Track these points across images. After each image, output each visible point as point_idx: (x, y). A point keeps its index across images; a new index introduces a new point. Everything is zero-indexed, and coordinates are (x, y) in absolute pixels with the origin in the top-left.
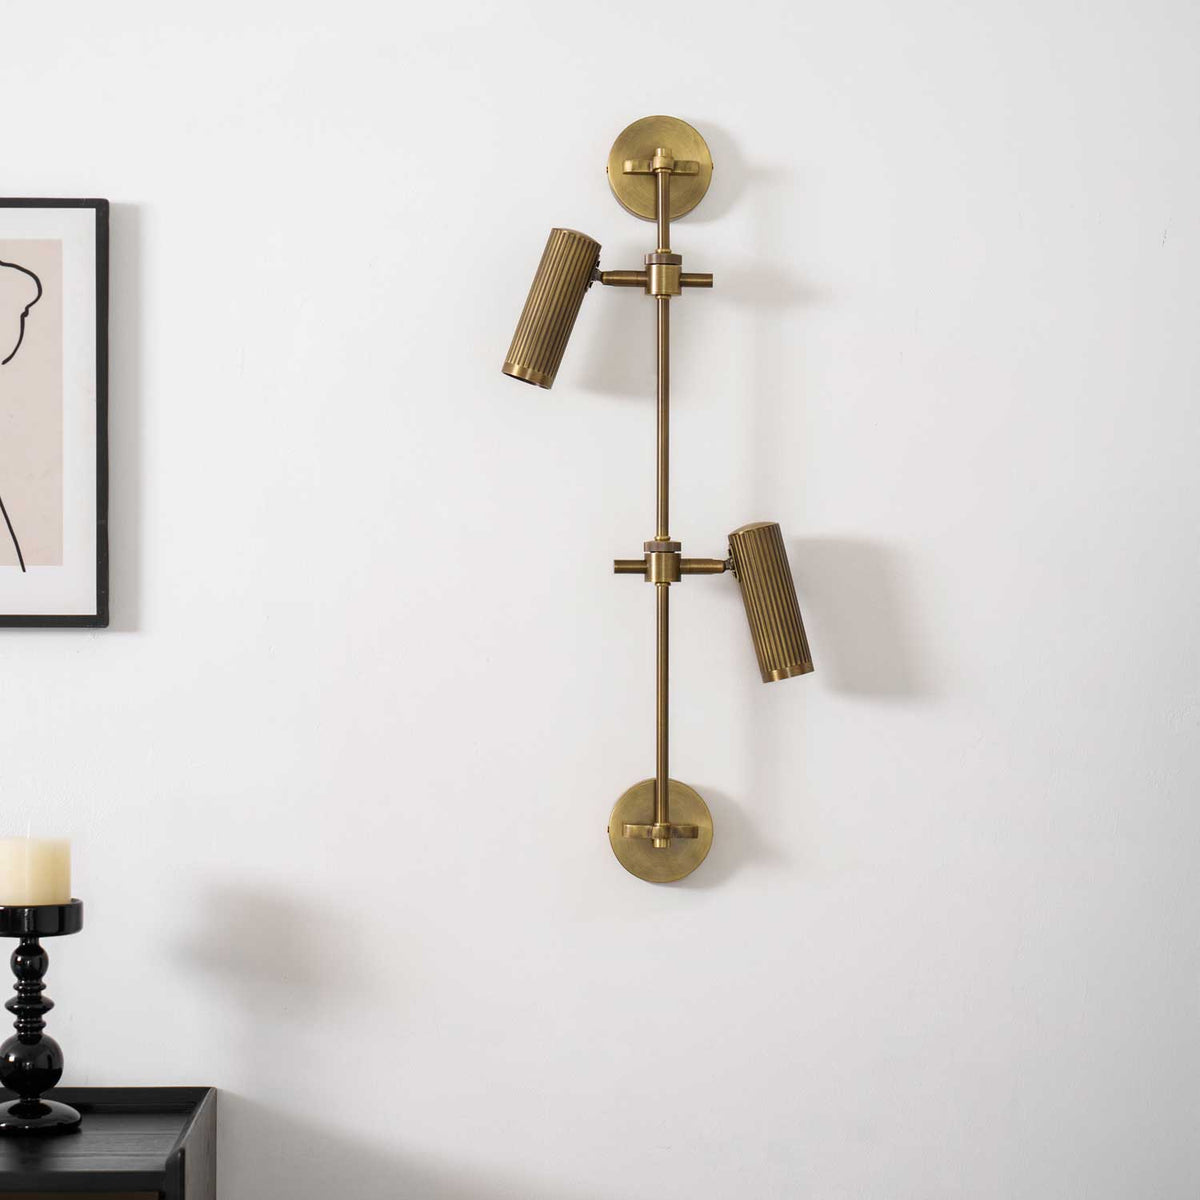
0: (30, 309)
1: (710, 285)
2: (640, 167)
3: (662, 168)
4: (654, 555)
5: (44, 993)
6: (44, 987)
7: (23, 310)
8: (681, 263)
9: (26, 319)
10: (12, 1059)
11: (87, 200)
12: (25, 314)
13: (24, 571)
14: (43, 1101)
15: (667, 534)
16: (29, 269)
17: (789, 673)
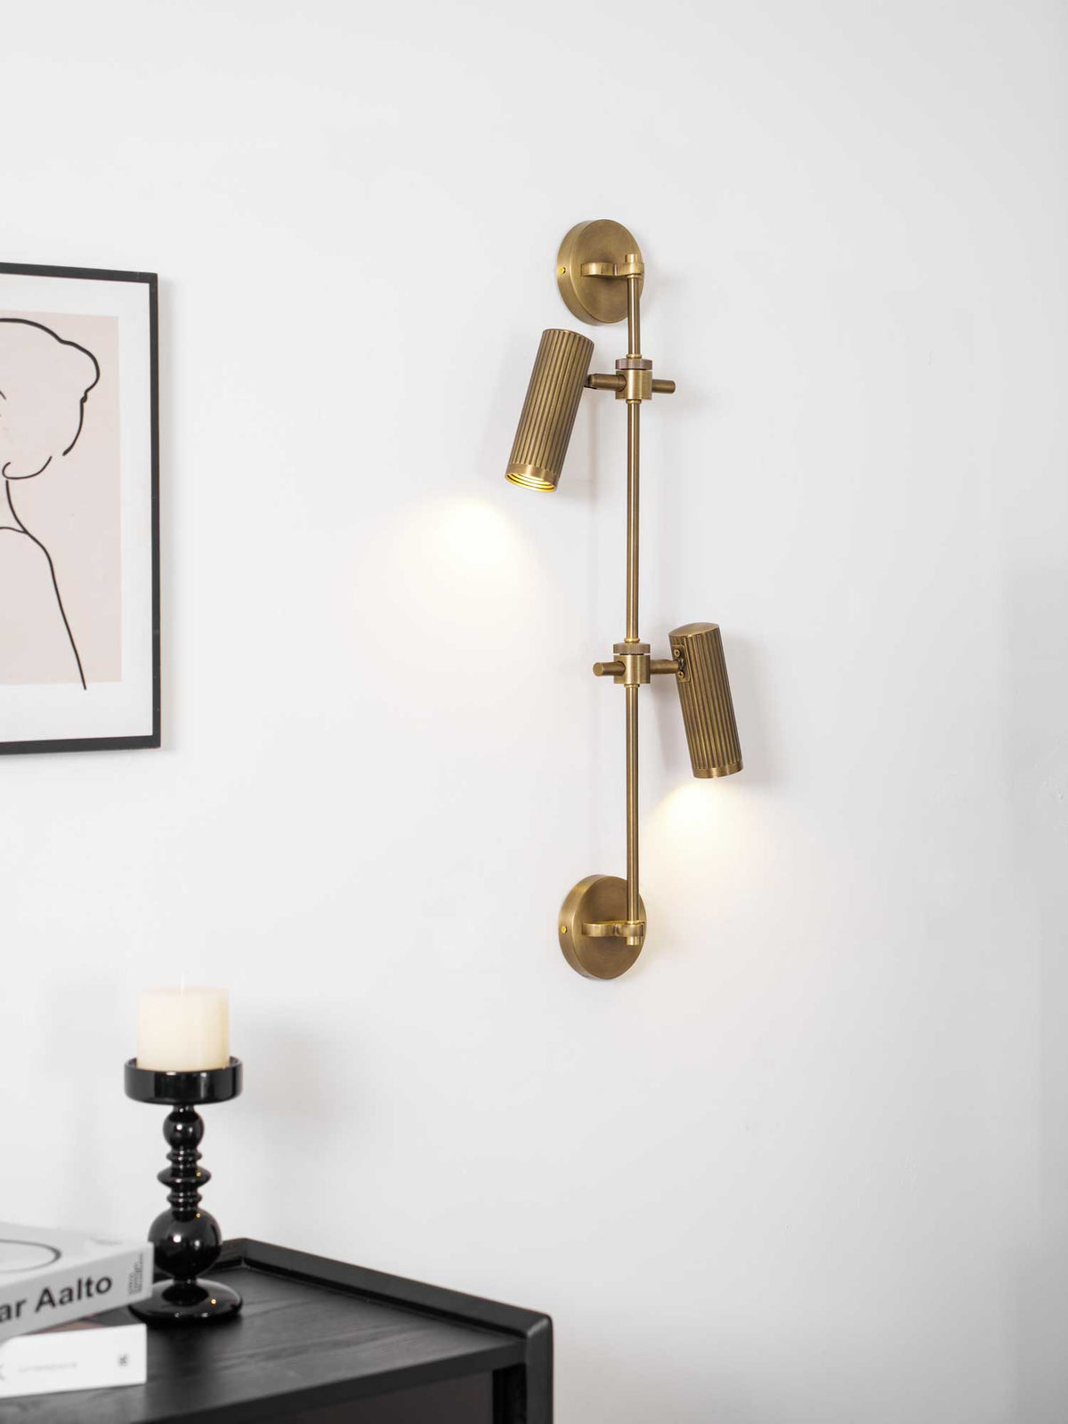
0: (89, 394)
1: (672, 391)
2: (607, 270)
3: (635, 274)
4: (629, 658)
5: (200, 1163)
6: (200, 1157)
7: (83, 395)
8: (651, 368)
9: (85, 404)
10: (177, 1239)
11: (141, 273)
12: (84, 400)
13: (85, 688)
14: (201, 1282)
15: (637, 637)
16: (88, 349)
17: (728, 771)
